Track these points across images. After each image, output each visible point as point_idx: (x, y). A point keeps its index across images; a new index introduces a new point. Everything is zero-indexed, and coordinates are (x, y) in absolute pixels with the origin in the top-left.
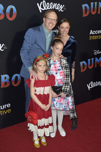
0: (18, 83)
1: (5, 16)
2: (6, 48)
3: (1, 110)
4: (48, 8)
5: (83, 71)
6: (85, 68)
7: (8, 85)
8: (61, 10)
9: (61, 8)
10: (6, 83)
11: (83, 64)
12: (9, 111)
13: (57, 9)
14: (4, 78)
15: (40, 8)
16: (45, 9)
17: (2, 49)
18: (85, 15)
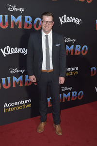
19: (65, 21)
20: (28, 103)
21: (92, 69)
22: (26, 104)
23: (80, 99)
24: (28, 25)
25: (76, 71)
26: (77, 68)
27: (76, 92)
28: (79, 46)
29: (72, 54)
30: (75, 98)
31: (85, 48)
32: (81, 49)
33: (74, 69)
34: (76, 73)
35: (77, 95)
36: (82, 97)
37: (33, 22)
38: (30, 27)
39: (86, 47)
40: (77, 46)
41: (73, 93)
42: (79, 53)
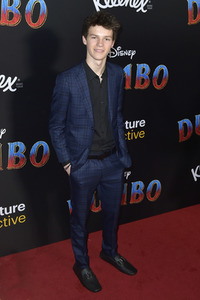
0: (44, 160)
1: (23, 19)
2: (21, 85)
3: (6, 216)
4: (114, 4)
5: (185, 139)
6: (189, 134)
7: (22, 164)
8: (142, 8)
9: (143, 6)
10: (17, 160)
11: (185, 125)
12: (21, 219)
13: (134, 6)
14: (14, 149)
15: (97, 4)
16: (107, 5)
17: (13, 87)
18: (192, 22)
19: (107, 3)
20: (18, 213)
21: (180, 123)
22: (13, 216)
23: (152, 200)
24: (11, 15)
25: (139, 129)
26: (142, 123)
27: (141, 184)
28: (146, 67)
29: (128, 87)
30: (141, 199)
31: (162, 71)
32: (151, 75)
33: (136, 124)
34: (141, 134)
35: (145, 190)
36: (157, 195)
37: (22, 8)
38: (16, 22)
39: (164, 68)
40: (140, 67)
41: (134, 184)
42: (146, 85)
